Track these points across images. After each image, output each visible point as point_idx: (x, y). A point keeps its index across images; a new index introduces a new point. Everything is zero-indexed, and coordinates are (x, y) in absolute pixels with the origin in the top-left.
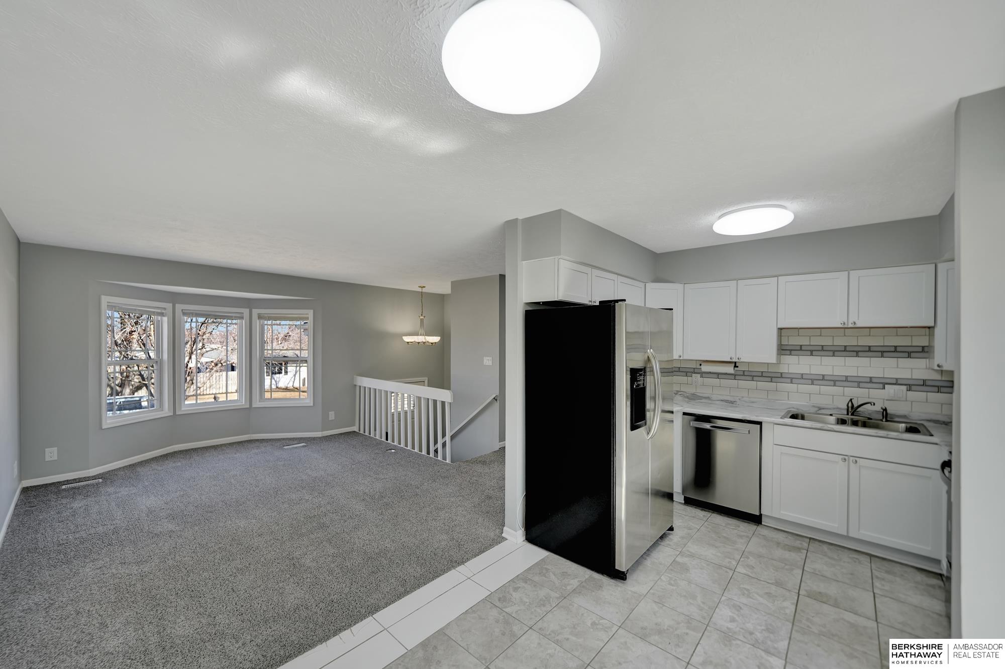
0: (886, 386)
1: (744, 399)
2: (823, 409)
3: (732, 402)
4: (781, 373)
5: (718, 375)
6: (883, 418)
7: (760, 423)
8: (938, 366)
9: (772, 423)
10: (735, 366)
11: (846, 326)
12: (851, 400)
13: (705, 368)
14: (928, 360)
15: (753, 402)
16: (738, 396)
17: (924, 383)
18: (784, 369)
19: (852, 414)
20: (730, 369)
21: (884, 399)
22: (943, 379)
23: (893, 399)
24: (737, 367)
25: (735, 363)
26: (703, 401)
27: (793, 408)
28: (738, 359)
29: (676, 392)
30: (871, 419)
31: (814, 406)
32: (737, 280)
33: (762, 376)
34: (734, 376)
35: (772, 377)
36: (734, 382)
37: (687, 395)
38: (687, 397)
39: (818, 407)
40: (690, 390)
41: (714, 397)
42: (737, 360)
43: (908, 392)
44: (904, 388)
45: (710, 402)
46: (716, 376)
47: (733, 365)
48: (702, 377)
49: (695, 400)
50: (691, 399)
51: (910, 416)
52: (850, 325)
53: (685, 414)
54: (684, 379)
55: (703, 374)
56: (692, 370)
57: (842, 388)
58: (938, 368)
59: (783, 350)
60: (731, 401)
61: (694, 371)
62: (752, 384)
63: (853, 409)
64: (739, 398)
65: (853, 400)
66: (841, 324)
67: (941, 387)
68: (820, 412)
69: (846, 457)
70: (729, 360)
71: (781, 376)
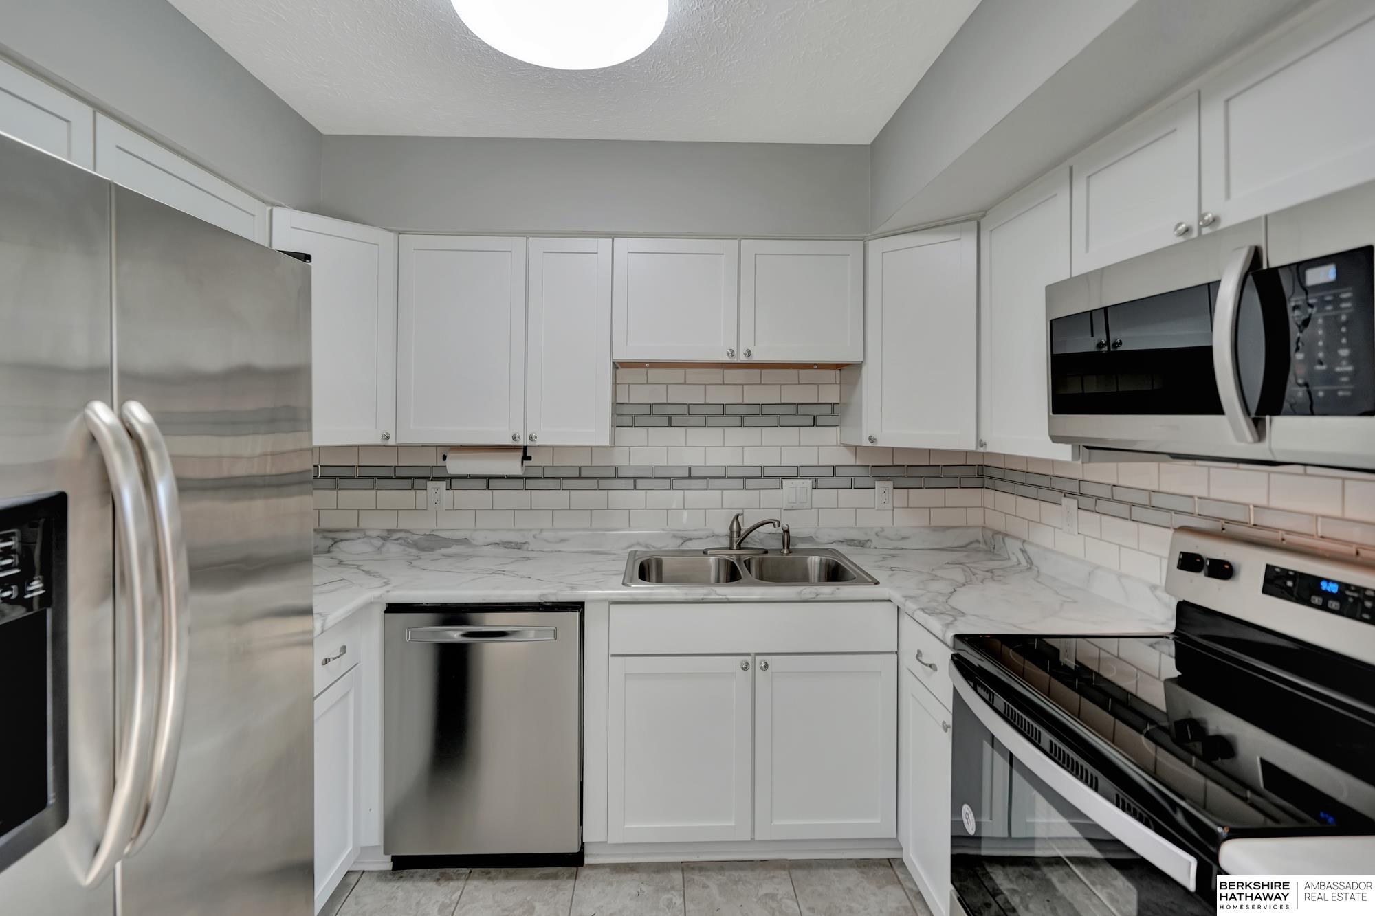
0: (785, 482)
1: (546, 534)
2: (691, 539)
3: (518, 546)
4: (617, 468)
5: (488, 481)
6: (784, 548)
7: (578, 607)
8: (871, 439)
9: (604, 600)
10: (526, 458)
11: (735, 360)
12: (737, 517)
13: (456, 466)
14: (838, 428)
15: (562, 541)
16: (530, 530)
17: (834, 472)
18: (619, 459)
19: (739, 547)
20: (512, 465)
21: (781, 509)
22: (857, 464)
23: (795, 506)
24: (530, 458)
25: (525, 448)
26: (455, 549)
27: (638, 544)
28: (531, 438)
29: (385, 534)
30: (766, 552)
31: (675, 536)
32: (528, 235)
33: (580, 477)
34: (523, 482)
35: (598, 479)
36: (519, 498)
37: (416, 537)
38: (415, 545)
39: (682, 538)
40: (421, 525)
41: (479, 538)
42: (528, 443)
43: (814, 490)
44: (808, 483)
45: (469, 551)
46: (483, 483)
47: (521, 454)
48: (450, 488)
49: (433, 549)
50: (422, 549)
51: (817, 537)
52: (743, 358)
53: (392, 608)
54: (404, 498)
55: (452, 481)
56: (427, 473)
57: (720, 491)
58: (870, 444)
59: (623, 416)
60: (517, 544)
61: (434, 475)
62: (557, 498)
63: (739, 537)
64: (534, 532)
65: (740, 518)
66: (728, 354)
67: (856, 477)
68: (684, 548)
69: (749, 659)
70: (509, 442)
71: (616, 473)
